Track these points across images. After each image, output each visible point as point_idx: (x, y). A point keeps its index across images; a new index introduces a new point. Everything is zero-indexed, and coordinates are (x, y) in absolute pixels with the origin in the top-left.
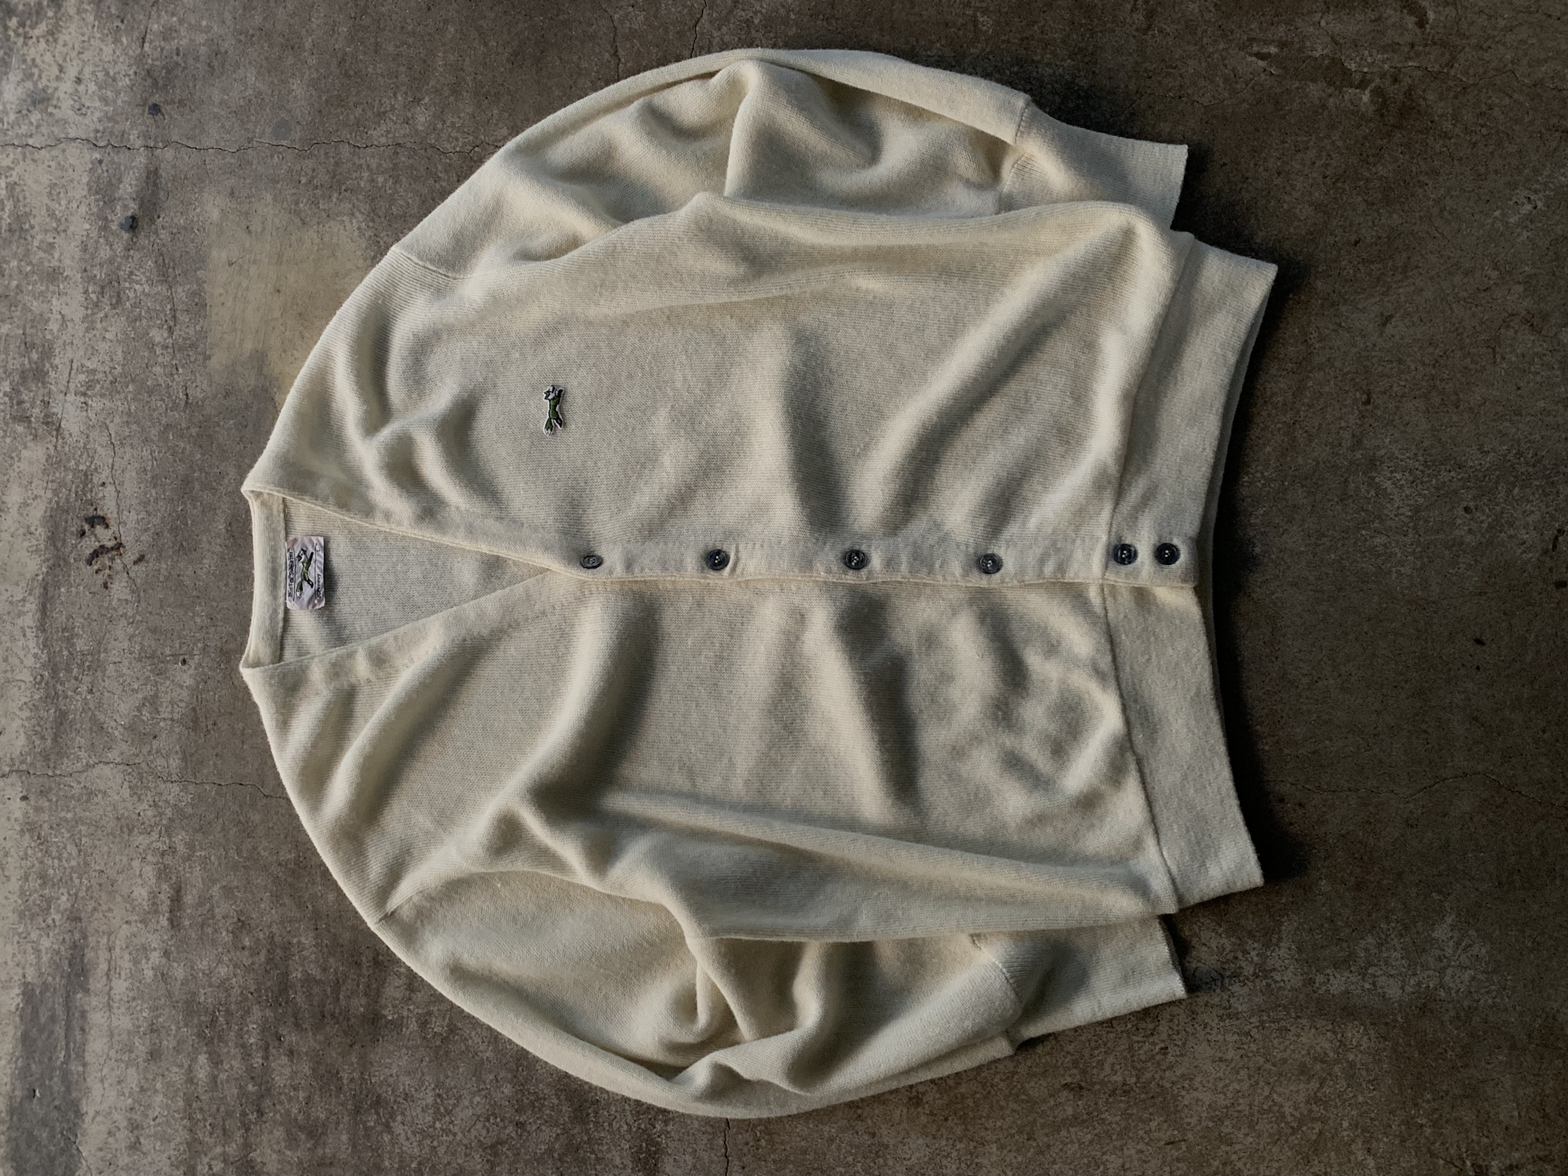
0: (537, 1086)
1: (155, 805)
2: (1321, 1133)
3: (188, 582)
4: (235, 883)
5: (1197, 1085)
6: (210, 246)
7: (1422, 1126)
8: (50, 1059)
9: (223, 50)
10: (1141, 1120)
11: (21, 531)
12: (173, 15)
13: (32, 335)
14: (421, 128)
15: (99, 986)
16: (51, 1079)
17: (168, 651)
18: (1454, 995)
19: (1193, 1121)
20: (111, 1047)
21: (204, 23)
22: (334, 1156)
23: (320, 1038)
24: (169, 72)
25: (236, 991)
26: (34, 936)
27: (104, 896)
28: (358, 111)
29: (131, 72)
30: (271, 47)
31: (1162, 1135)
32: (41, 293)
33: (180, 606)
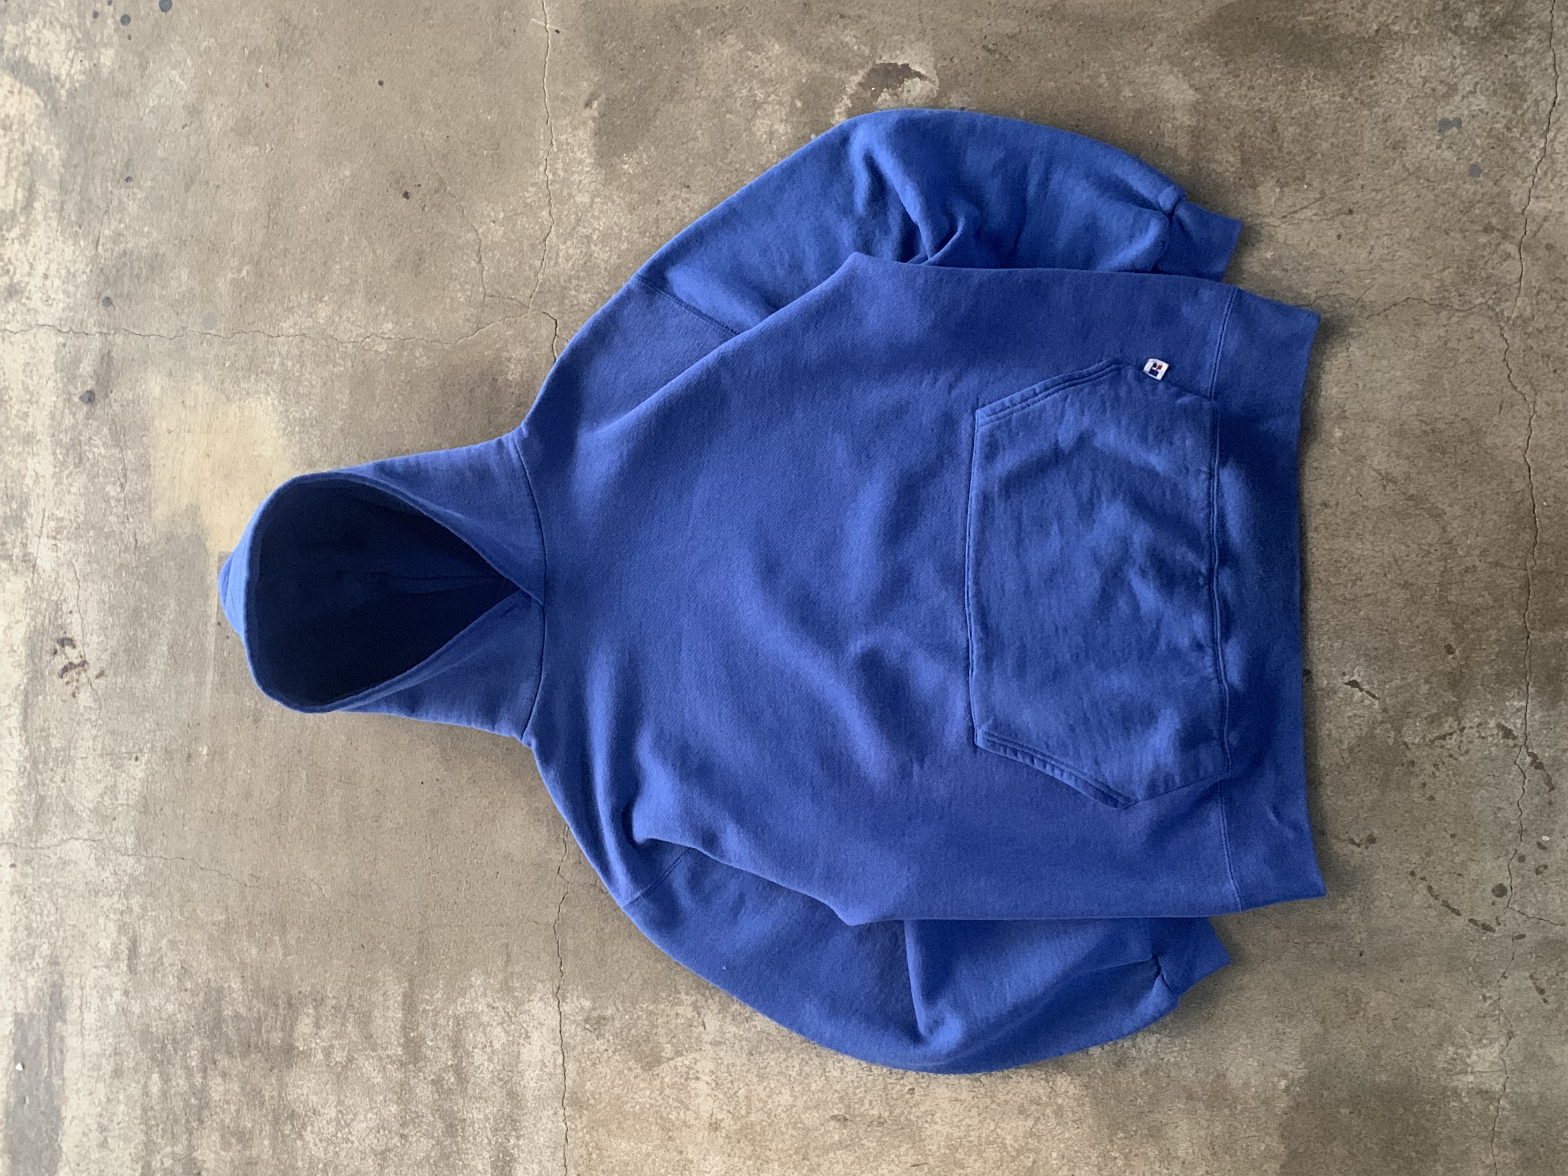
0: (417, 1106)
1: (115, 873)
2: (1034, 1162)
3: (138, 694)
4: (179, 938)
5: (937, 1119)
6: (153, 418)
7: (1116, 1158)
8: (37, 1074)
9: (161, 252)
10: (893, 1146)
11: (7, 649)
12: (120, 222)
13: (12, 489)
14: (322, 322)
15: (74, 1017)
16: (37, 1089)
17: (123, 750)
18: (1143, 1053)
19: (934, 1148)
20: (84, 1066)
21: (146, 229)
22: (258, 1156)
23: (247, 1063)
24: (118, 271)
25: (181, 1024)
26: (22, 975)
27: (77, 945)
28: (272, 306)
29: (88, 270)
30: (200, 250)
31: (909, 1159)
32: (19, 453)
33: (133, 713)
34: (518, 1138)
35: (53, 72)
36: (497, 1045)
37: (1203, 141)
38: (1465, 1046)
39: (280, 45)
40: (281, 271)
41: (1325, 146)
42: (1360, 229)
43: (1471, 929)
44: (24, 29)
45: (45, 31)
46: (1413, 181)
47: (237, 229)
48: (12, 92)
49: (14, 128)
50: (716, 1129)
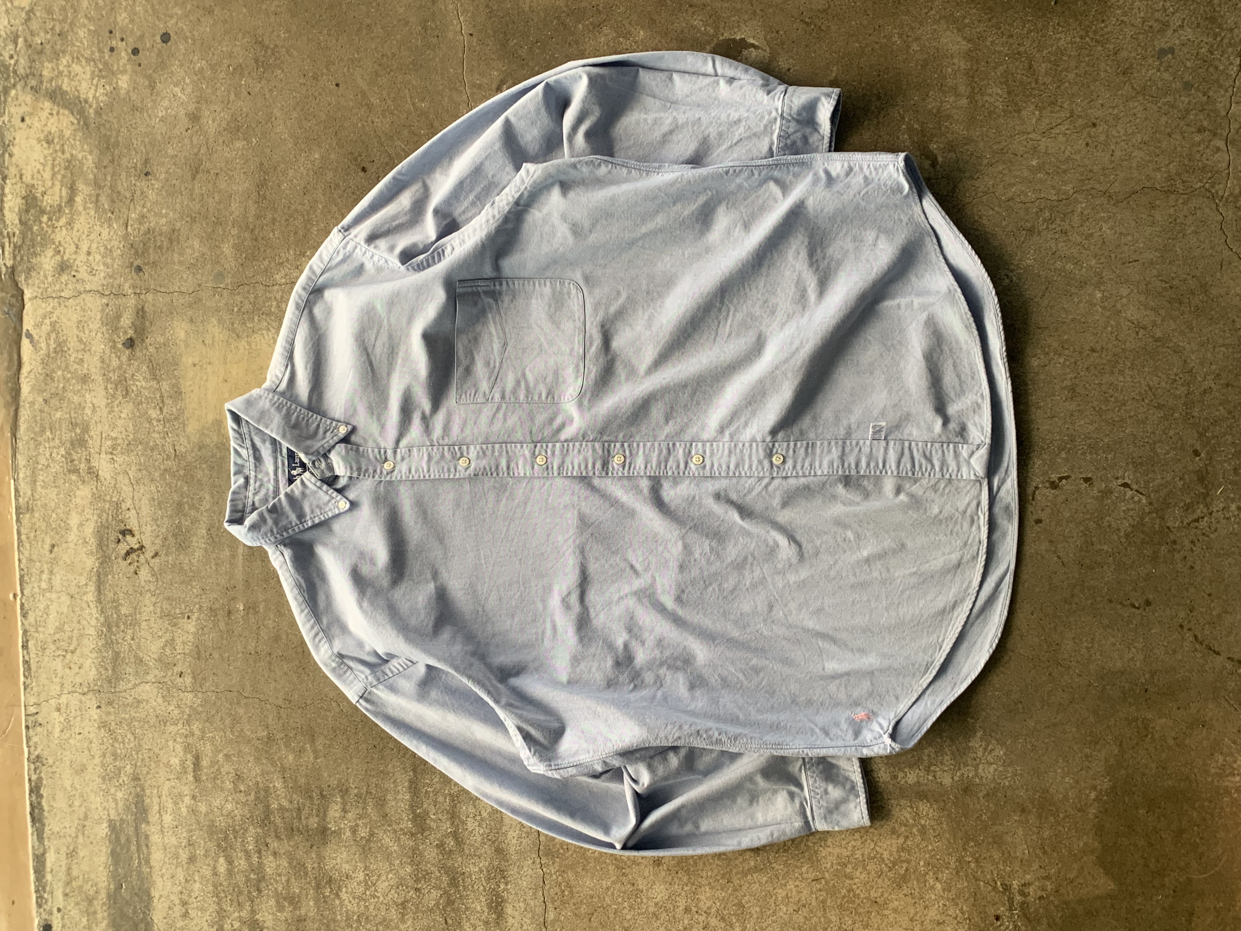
0: (426, 866)
1: (179, 707)
2: (907, 870)
3: (186, 568)
4: (232, 752)
6: (181, 355)
7: (969, 862)
8: (129, 865)
9: (177, 228)
10: (796, 867)
11: (81, 541)
12: (144, 207)
13: (75, 418)
15: (155, 819)
16: (131, 877)
17: (178, 611)
18: (984, 781)
20: (165, 856)
21: (164, 211)
22: (306, 914)
23: (291, 843)
24: (144, 244)
25: (238, 818)
26: (112, 791)
27: (153, 765)
28: (266, 263)
29: (121, 246)
30: (207, 224)
31: (809, 875)
32: (79, 391)
33: (182, 582)
34: (507, 884)
35: (83, 96)
36: (485, 814)
37: (976, 79)
38: (1232, 754)
39: (256, 61)
40: (271, 235)
41: (1071, 76)
42: (1102, 138)
43: (1229, 665)
44: (57, 65)
45: (74, 65)
46: (1140, 98)
47: (234, 206)
48: (51, 114)
49: (56, 140)
50: (659, 865)
